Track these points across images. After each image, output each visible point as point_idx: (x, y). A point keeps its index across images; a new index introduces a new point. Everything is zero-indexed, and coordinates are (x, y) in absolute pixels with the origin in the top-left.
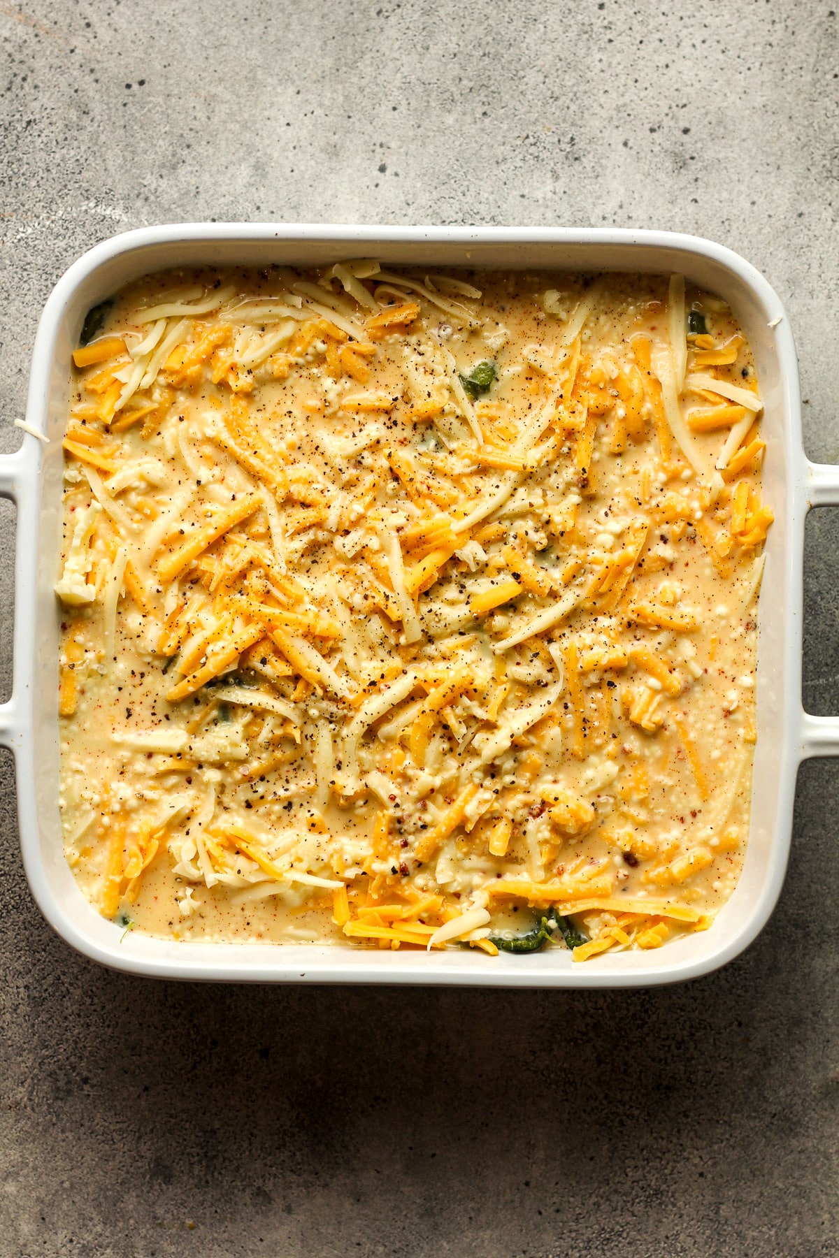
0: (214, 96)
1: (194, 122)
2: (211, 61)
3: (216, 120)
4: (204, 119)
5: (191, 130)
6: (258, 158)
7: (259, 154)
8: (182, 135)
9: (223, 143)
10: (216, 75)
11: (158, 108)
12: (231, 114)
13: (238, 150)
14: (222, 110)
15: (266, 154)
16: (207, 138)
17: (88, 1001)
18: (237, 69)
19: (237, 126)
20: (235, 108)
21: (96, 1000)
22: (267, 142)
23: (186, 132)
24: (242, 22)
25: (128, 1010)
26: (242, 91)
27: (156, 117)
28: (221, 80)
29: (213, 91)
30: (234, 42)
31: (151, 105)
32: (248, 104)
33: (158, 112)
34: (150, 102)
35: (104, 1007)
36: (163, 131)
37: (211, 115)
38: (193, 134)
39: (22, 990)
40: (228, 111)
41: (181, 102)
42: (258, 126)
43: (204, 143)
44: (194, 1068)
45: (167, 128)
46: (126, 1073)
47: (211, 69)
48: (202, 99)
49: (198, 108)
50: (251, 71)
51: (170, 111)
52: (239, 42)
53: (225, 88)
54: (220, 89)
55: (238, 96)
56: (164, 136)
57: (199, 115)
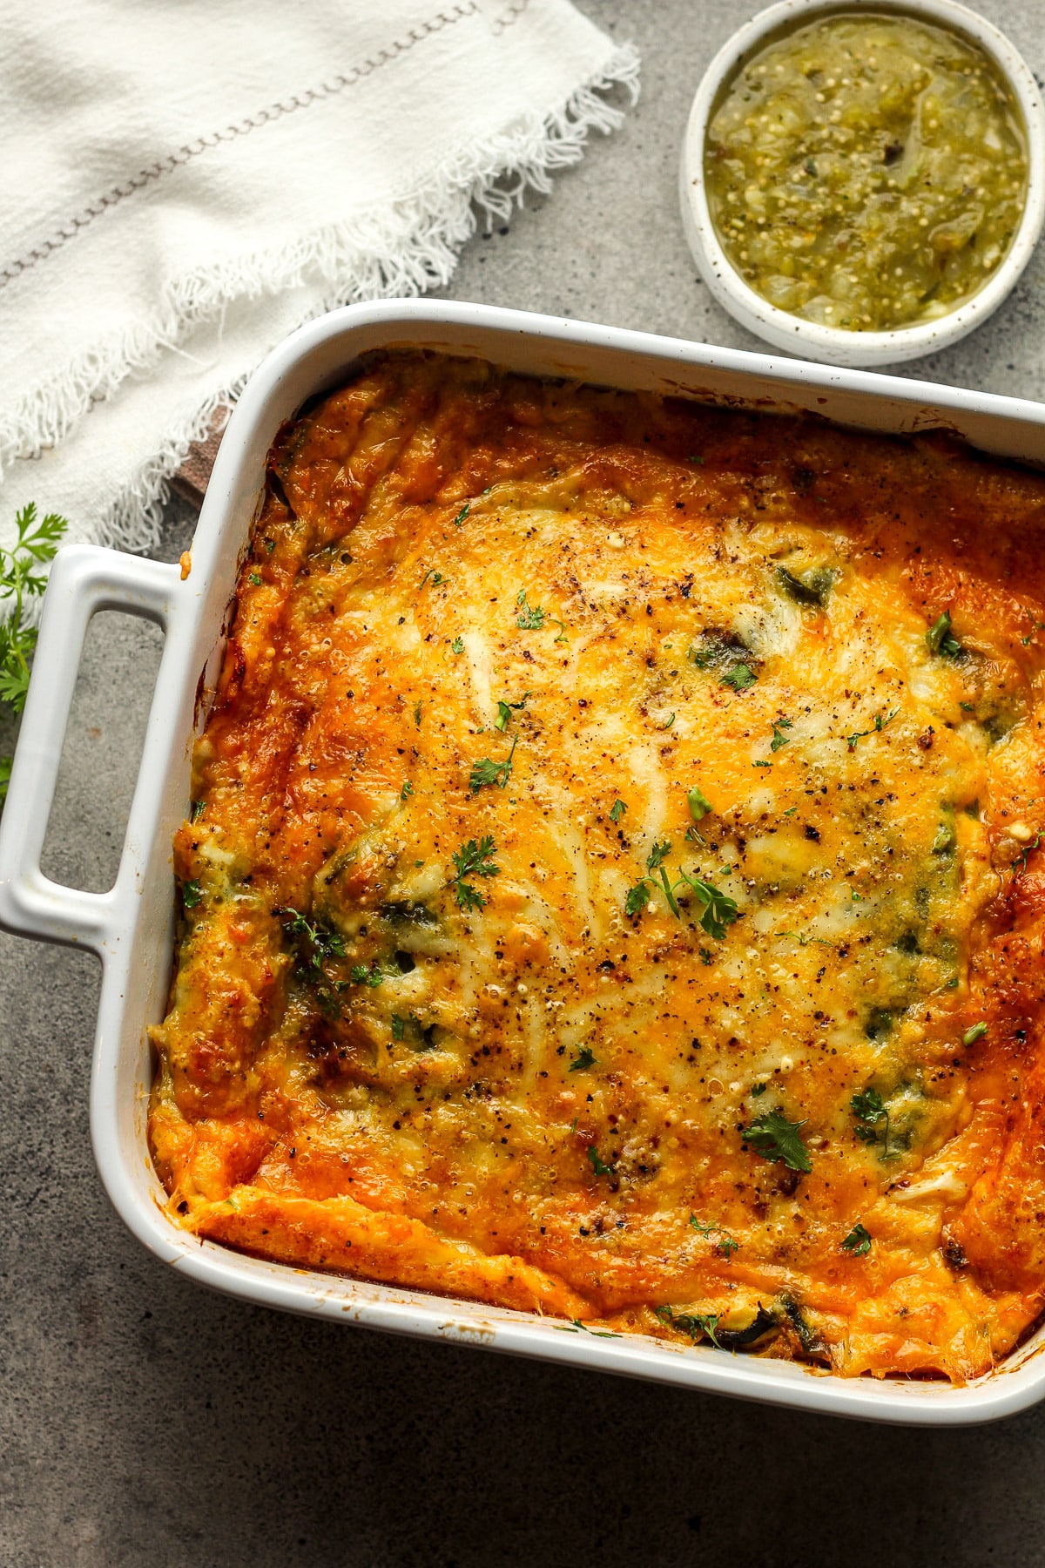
0: (600, 246)
1: (574, 281)
2: (595, 201)
3: (603, 276)
4: (587, 276)
5: (570, 290)
6: (660, 325)
7: (660, 320)
8: (558, 298)
9: (613, 308)
10: (602, 219)
11: (526, 264)
12: (622, 269)
13: (633, 315)
14: (610, 265)
15: (669, 320)
16: (591, 300)
17: (453, 1455)
18: (629, 211)
19: (631, 285)
20: (628, 261)
21: (463, 1454)
22: (670, 304)
23: (564, 294)
24: (635, 150)
25: (507, 1466)
26: (637, 239)
27: (524, 275)
28: (608, 226)
29: (598, 240)
30: (625, 176)
31: (517, 260)
32: (645, 256)
33: (526, 269)
34: (517, 255)
35: (474, 1464)
36: (534, 292)
37: (596, 271)
38: (572, 296)
39: (363, 1442)
40: (618, 266)
41: (557, 255)
42: (658, 284)
43: (587, 307)
44: (599, 1545)
45: (539, 290)
46: (506, 1553)
47: (595, 212)
48: (584, 251)
49: (579, 261)
50: (648, 213)
51: (542, 267)
52: (631, 177)
53: (614, 236)
54: (608, 237)
55: (631, 246)
56: (535, 299)
57: (580, 271)
